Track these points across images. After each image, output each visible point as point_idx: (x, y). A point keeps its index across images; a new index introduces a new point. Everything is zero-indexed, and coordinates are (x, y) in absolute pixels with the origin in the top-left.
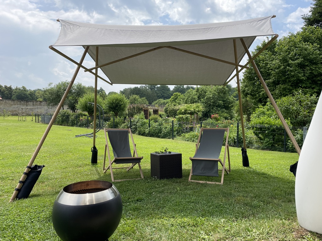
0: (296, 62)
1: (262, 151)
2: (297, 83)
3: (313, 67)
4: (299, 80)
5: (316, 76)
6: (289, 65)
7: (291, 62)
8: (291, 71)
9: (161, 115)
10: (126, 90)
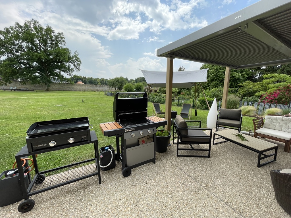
1: (203, 110)
6: (219, 72)
8: (220, 75)
9: (158, 92)
10: (138, 78)
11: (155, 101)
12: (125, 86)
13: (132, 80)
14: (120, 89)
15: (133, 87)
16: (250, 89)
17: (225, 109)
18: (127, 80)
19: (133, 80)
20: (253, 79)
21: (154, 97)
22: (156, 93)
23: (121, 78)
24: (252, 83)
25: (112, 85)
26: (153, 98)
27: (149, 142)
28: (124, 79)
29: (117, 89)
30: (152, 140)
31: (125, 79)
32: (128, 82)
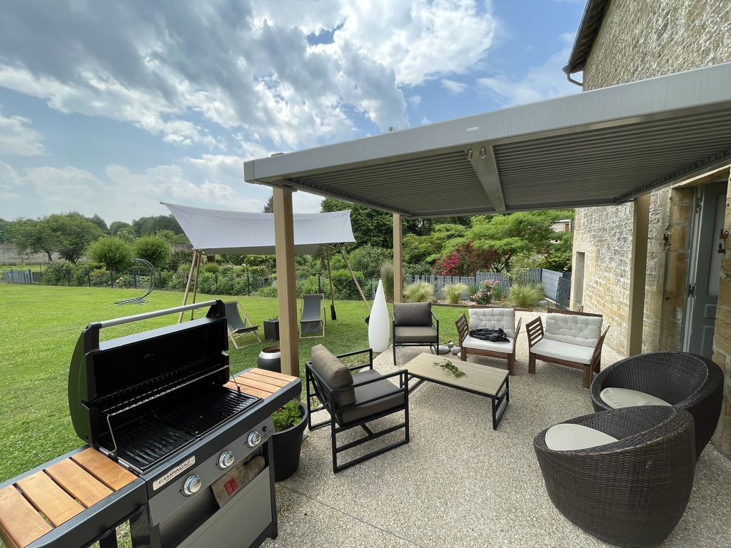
0: (365, 211)
2: (367, 232)
3: (379, 217)
4: (368, 229)
5: (381, 225)
7: (361, 211)
9: (219, 262)
10: (144, 220)
11: (213, 288)
12: (94, 247)
13: (119, 227)
14: (71, 255)
15: (131, 249)
16: (416, 249)
17: (403, 304)
18: (99, 223)
19: (125, 225)
20: (416, 230)
21: (208, 278)
22: (214, 265)
23: (71, 216)
24: (417, 237)
25: (33, 245)
26: (206, 280)
27: (251, 474)
28: (87, 220)
29: (55, 255)
30: (262, 461)
31: (92, 221)
32: (109, 234)
